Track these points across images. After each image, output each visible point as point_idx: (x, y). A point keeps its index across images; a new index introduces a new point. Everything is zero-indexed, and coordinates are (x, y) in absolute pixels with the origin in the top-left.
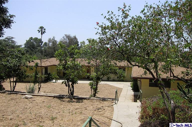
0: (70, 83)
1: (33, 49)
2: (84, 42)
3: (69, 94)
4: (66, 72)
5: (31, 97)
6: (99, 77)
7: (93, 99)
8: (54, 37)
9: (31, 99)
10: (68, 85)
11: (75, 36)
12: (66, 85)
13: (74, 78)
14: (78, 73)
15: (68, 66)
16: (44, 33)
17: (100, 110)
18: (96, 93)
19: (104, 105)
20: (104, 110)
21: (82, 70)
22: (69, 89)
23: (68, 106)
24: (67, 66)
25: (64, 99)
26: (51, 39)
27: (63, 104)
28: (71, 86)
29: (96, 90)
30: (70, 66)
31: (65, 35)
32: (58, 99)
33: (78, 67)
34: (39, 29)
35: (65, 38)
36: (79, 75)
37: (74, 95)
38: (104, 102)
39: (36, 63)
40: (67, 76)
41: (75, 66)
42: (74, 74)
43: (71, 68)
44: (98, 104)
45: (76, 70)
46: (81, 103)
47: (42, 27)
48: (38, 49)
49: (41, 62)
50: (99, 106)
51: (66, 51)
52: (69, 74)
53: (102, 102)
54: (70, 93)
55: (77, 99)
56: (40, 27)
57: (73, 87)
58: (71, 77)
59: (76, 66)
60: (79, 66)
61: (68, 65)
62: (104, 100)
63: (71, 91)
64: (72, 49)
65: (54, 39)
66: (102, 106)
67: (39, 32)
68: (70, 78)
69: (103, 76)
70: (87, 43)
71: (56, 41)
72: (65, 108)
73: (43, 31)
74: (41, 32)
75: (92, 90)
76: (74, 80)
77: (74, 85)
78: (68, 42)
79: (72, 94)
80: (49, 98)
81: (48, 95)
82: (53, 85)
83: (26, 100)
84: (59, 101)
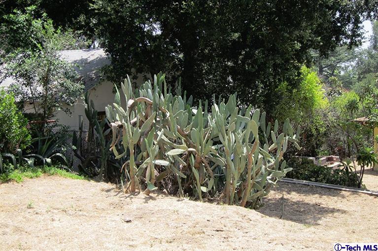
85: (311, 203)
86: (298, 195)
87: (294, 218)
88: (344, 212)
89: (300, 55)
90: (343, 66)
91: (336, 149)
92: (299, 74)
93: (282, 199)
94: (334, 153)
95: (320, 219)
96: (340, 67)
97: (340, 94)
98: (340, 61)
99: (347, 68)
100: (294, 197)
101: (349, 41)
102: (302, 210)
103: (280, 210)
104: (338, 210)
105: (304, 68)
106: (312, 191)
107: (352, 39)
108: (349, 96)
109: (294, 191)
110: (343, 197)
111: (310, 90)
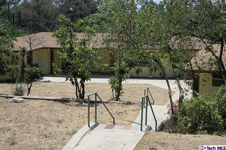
0: (79, 80)
3: (78, 98)
4: (73, 62)
5: (21, 101)
6: (123, 69)
7: (114, 103)
9: (22, 103)
10: (76, 82)
12: (73, 83)
13: (84, 71)
14: (90, 63)
15: (75, 54)
17: (120, 115)
18: (119, 95)
19: (128, 109)
20: (127, 114)
22: (78, 89)
23: (77, 110)
24: (73, 53)
25: (70, 103)
27: (69, 108)
28: (80, 85)
29: (119, 90)
30: (78, 53)
32: (61, 103)
33: (90, 55)
36: (92, 67)
38: (129, 106)
39: (22, 48)
40: (73, 69)
41: (85, 53)
42: (85, 64)
43: (80, 56)
44: (119, 109)
45: (87, 59)
49: (31, 46)
50: (121, 111)
51: (71, 29)
52: (77, 66)
53: (126, 106)
54: (78, 96)
55: (89, 102)
57: (83, 86)
58: (80, 70)
59: (87, 53)
60: (92, 53)
61: (76, 51)
62: (129, 103)
63: (80, 92)
64: (81, 25)
66: (125, 110)
68: (79, 72)
69: (129, 68)
72: (73, 112)
75: (114, 90)
76: (85, 75)
77: (84, 82)
79: (82, 96)
80: (48, 102)
81: (45, 98)
82: (44, 86)
83: (15, 104)
84: (64, 105)
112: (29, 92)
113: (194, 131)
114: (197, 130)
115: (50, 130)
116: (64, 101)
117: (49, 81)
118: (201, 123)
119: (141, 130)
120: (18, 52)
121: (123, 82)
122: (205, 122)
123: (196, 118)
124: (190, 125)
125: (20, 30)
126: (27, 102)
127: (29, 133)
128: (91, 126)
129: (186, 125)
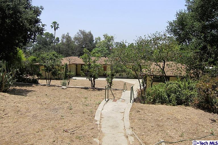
0: (92, 79)
1: (46, 46)
2: (99, 38)
3: (92, 87)
5: (66, 88)
6: (113, 74)
8: (68, 33)
11: (90, 32)
12: (90, 80)
13: (95, 75)
15: (92, 67)
16: (57, 29)
18: (111, 86)
19: (116, 92)
21: (101, 69)
22: (92, 83)
23: (93, 93)
25: (89, 89)
26: (65, 35)
27: (89, 92)
29: (111, 83)
31: (79, 30)
34: (52, 25)
35: (80, 33)
37: (95, 87)
39: (65, 63)
40: (90, 74)
46: (101, 91)
47: (56, 22)
48: (51, 46)
49: (70, 63)
52: (92, 72)
55: (98, 89)
56: (54, 22)
57: (94, 82)
59: (97, 66)
60: (99, 66)
61: (92, 65)
62: (116, 90)
65: (68, 35)
67: (52, 27)
68: (93, 75)
69: (116, 73)
70: (103, 39)
71: (70, 37)
72: (91, 94)
73: (57, 27)
74: (54, 27)
75: (108, 83)
76: (95, 77)
77: (95, 80)
78: (82, 37)
79: (94, 86)
80: (78, 89)
81: (76, 87)
82: (74, 81)
83: (63, 90)
84: (86, 90)
85: (24, 89)
86: (19, 87)
87: (19, 94)
88: (34, 91)
89: (17, 45)
90: (28, 48)
91: (28, 73)
92: (17, 50)
93: (14, 89)
94: (28, 74)
95: (27, 94)
96: (27, 49)
97: (29, 57)
98: (28, 47)
99: (29, 49)
100: (18, 88)
101: (33, 41)
102: (21, 91)
103: (13, 92)
104: (33, 91)
105: (18, 48)
106: (23, 85)
107: (34, 40)
108: (32, 57)
109: (17, 86)
110: (33, 87)
111: (20, 56)
112: (69, 84)
113: (154, 103)
114: (156, 103)
115: (87, 102)
116: (86, 88)
117: (76, 79)
118: (157, 99)
119: (130, 102)
120: (63, 65)
121: (113, 80)
122: (159, 99)
123: (155, 97)
124: (152, 100)
125: (60, 55)
126: (68, 89)
127: (77, 104)
128: (106, 100)
129: (150, 100)
